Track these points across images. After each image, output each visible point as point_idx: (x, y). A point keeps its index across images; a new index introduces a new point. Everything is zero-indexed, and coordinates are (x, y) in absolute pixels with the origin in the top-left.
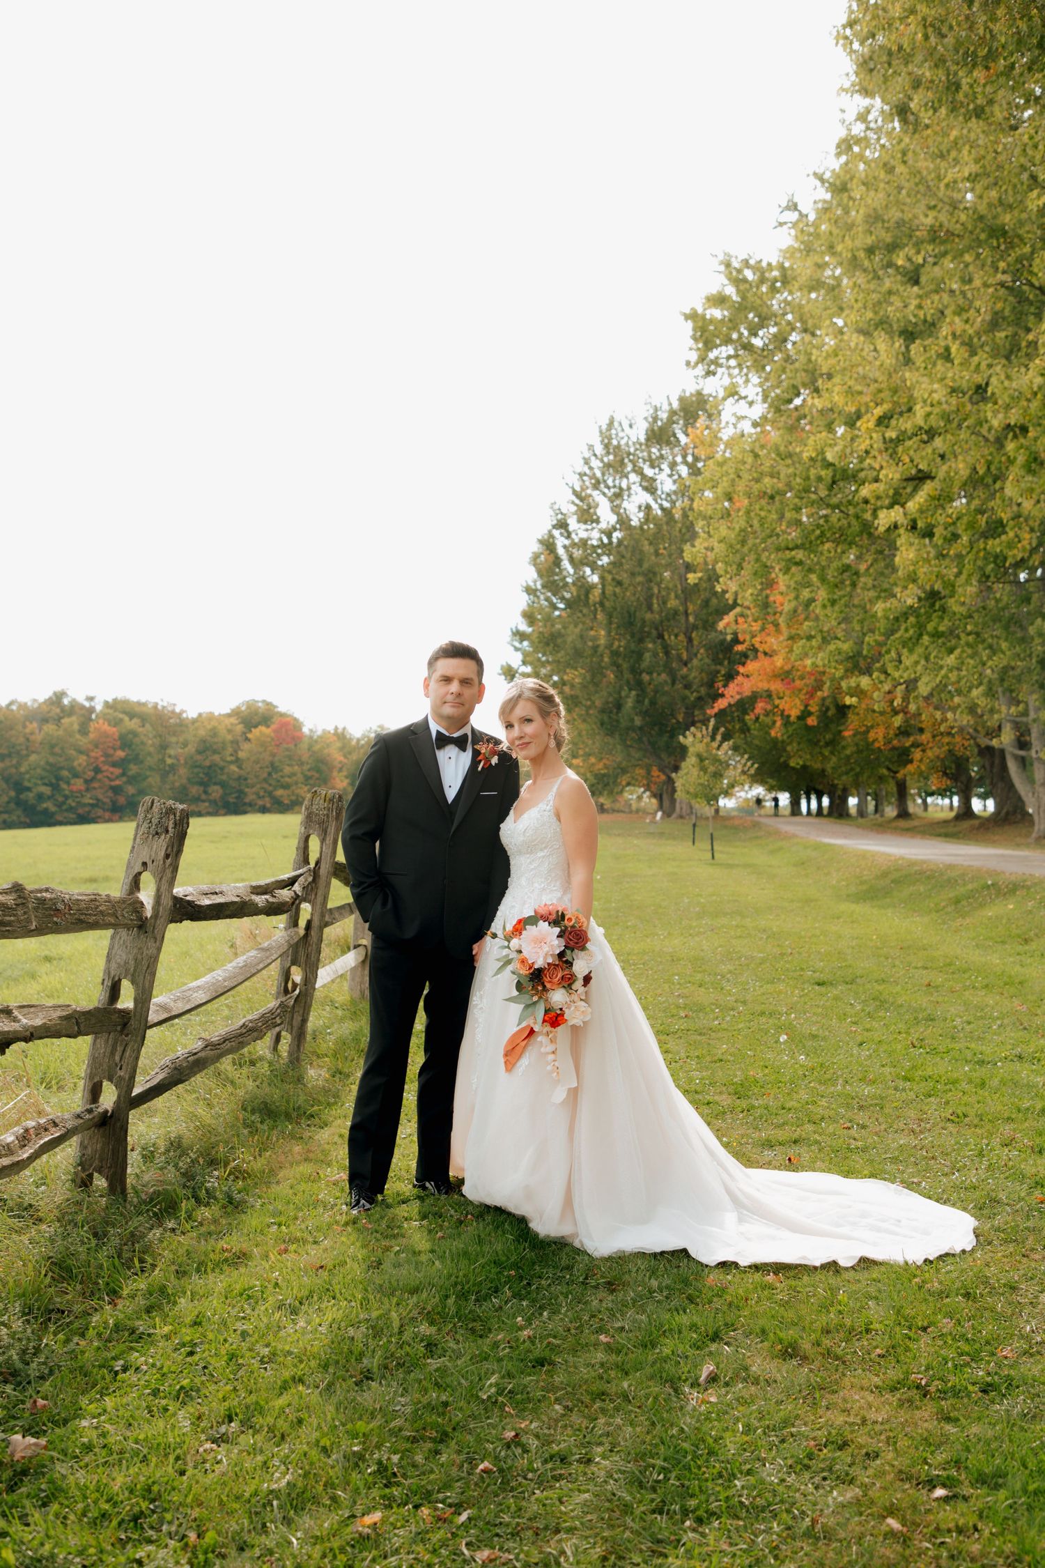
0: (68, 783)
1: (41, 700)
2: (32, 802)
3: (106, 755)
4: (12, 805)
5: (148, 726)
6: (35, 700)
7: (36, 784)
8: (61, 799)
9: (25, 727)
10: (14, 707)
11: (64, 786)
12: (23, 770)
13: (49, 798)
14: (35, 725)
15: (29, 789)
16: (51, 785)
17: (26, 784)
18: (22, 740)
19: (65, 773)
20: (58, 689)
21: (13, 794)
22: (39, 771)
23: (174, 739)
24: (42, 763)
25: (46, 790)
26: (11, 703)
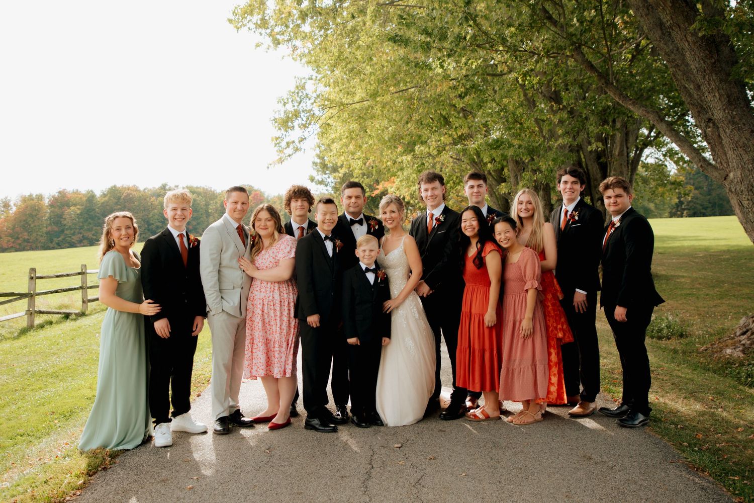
1: (157, 188)
2: (154, 229)
4: (146, 231)
5: (200, 197)
6: (154, 188)
7: (156, 222)
9: (150, 199)
12: (150, 216)
13: (161, 227)
14: (154, 198)
15: (153, 224)
16: (162, 222)
17: (151, 222)
18: (149, 204)
20: (164, 182)
21: (146, 226)
22: (157, 216)
23: (211, 202)
24: (158, 213)
25: (160, 224)
26: (145, 190)
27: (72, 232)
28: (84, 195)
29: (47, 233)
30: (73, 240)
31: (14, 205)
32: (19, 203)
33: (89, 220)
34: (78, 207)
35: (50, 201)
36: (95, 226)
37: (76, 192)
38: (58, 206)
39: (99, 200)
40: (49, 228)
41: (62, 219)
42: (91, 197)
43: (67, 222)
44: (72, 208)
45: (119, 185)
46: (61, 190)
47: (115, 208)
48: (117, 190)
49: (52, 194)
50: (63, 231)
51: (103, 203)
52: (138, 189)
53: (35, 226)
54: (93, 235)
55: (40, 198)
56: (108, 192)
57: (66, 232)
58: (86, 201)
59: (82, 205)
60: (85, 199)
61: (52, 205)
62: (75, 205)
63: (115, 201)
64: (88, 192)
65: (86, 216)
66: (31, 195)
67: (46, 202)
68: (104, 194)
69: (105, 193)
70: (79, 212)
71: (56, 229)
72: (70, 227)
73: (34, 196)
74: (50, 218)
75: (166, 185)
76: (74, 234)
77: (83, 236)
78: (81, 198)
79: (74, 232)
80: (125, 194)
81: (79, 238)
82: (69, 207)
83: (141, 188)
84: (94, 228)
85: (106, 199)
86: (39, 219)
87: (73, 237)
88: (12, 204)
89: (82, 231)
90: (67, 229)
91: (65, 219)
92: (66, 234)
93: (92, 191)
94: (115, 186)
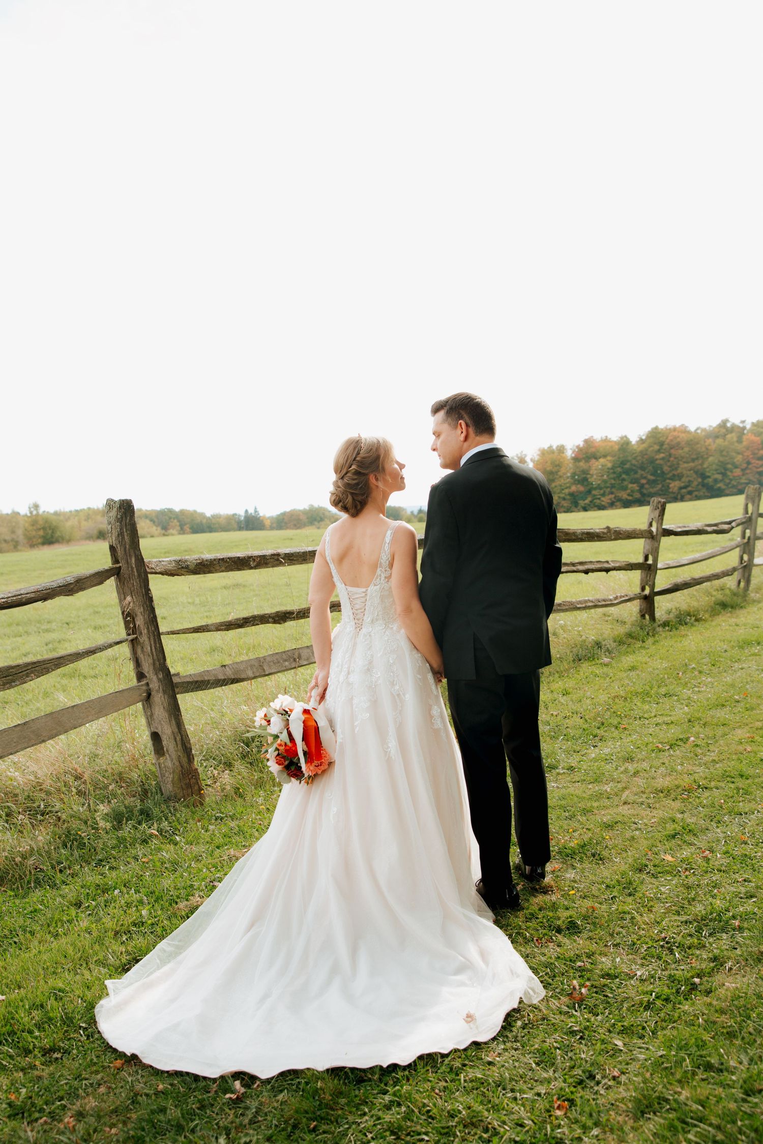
0: (731, 472)
1: (715, 426)
2: (711, 484)
3: (754, 454)
4: (700, 487)
6: (710, 426)
7: (713, 474)
8: (728, 481)
9: (705, 442)
10: (699, 431)
11: (729, 473)
12: (705, 466)
13: (721, 481)
14: (710, 440)
15: (709, 477)
16: (721, 473)
17: (708, 474)
18: (704, 449)
19: (729, 466)
20: (724, 418)
21: (700, 480)
22: (714, 467)
24: (716, 461)
25: (719, 477)
26: (698, 429)
27: (602, 492)
28: (615, 442)
29: (572, 494)
30: (603, 503)
31: (531, 460)
32: (537, 458)
33: (624, 476)
34: (609, 458)
35: (573, 452)
36: (631, 483)
37: (606, 440)
38: (584, 458)
39: (635, 447)
40: (574, 488)
41: (589, 476)
42: (625, 444)
43: (594, 480)
44: (602, 460)
45: (661, 426)
46: (587, 438)
47: (657, 457)
48: (660, 433)
49: (577, 444)
50: (589, 492)
51: (641, 452)
52: (688, 429)
53: (556, 486)
54: (628, 495)
55: (561, 449)
56: (648, 437)
57: (594, 492)
58: (619, 450)
59: (613, 456)
60: (617, 447)
61: (576, 459)
62: (605, 456)
63: (656, 447)
64: (622, 438)
65: (619, 470)
66: (551, 447)
67: (569, 454)
68: (641, 440)
69: (644, 438)
70: (609, 465)
71: (581, 488)
72: (599, 485)
73: (554, 447)
74: (574, 474)
75: (726, 421)
76: (603, 495)
77: (615, 498)
78: (612, 447)
79: (604, 492)
80: (669, 438)
81: (610, 499)
82: (596, 458)
83: (692, 428)
84: (630, 486)
85: (644, 445)
86: (560, 477)
87: (603, 499)
88: (528, 459)
89: (613, 490)
90: (596, 489)
91: (592, 475)
92: (594, 495)
93: (626, 437)
94: (656, 428)
